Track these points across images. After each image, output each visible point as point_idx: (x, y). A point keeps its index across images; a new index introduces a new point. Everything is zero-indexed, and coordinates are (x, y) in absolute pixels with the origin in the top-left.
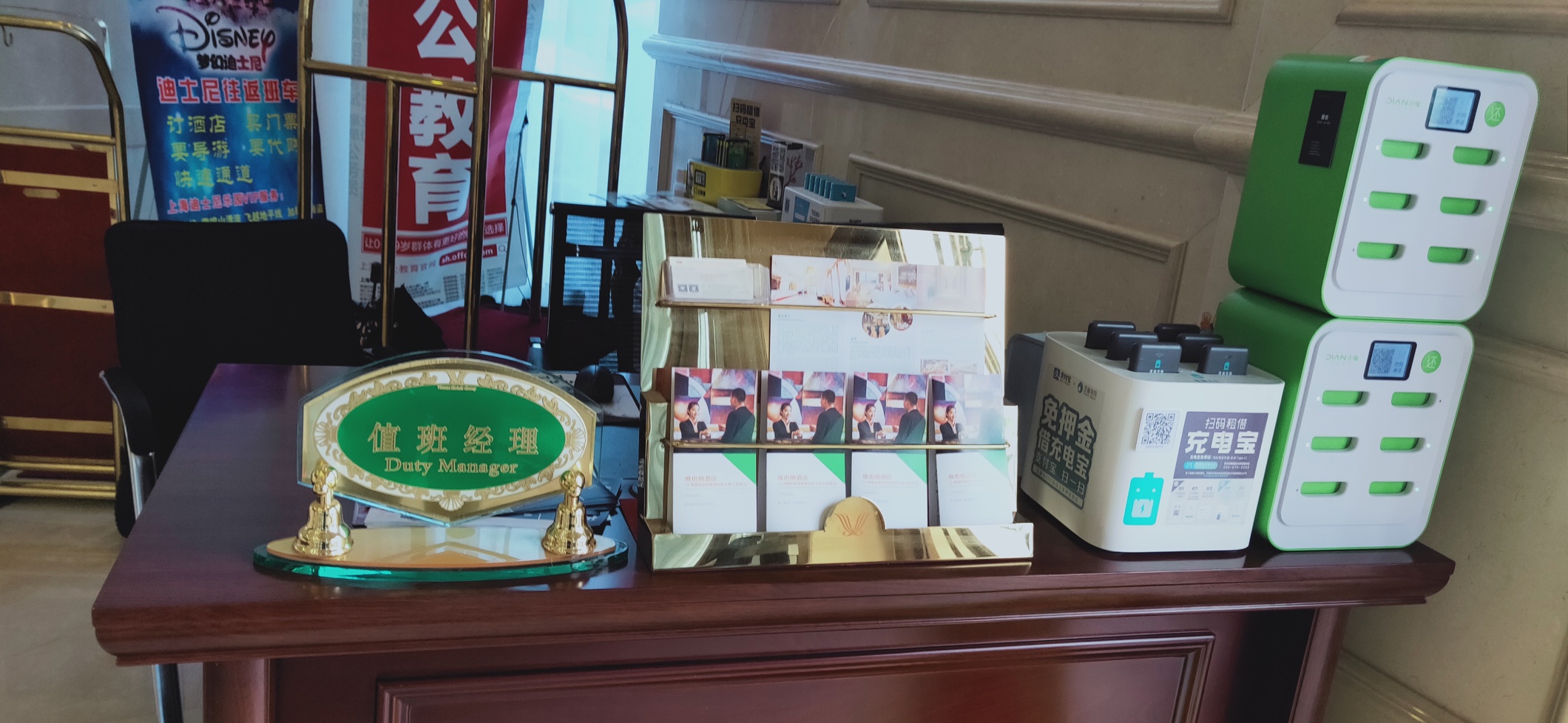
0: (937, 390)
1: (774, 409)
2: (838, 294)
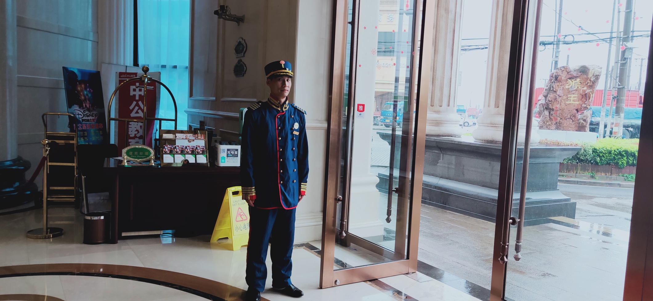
0: (196, 148)
1: (175, 150)
2: (184, 138)
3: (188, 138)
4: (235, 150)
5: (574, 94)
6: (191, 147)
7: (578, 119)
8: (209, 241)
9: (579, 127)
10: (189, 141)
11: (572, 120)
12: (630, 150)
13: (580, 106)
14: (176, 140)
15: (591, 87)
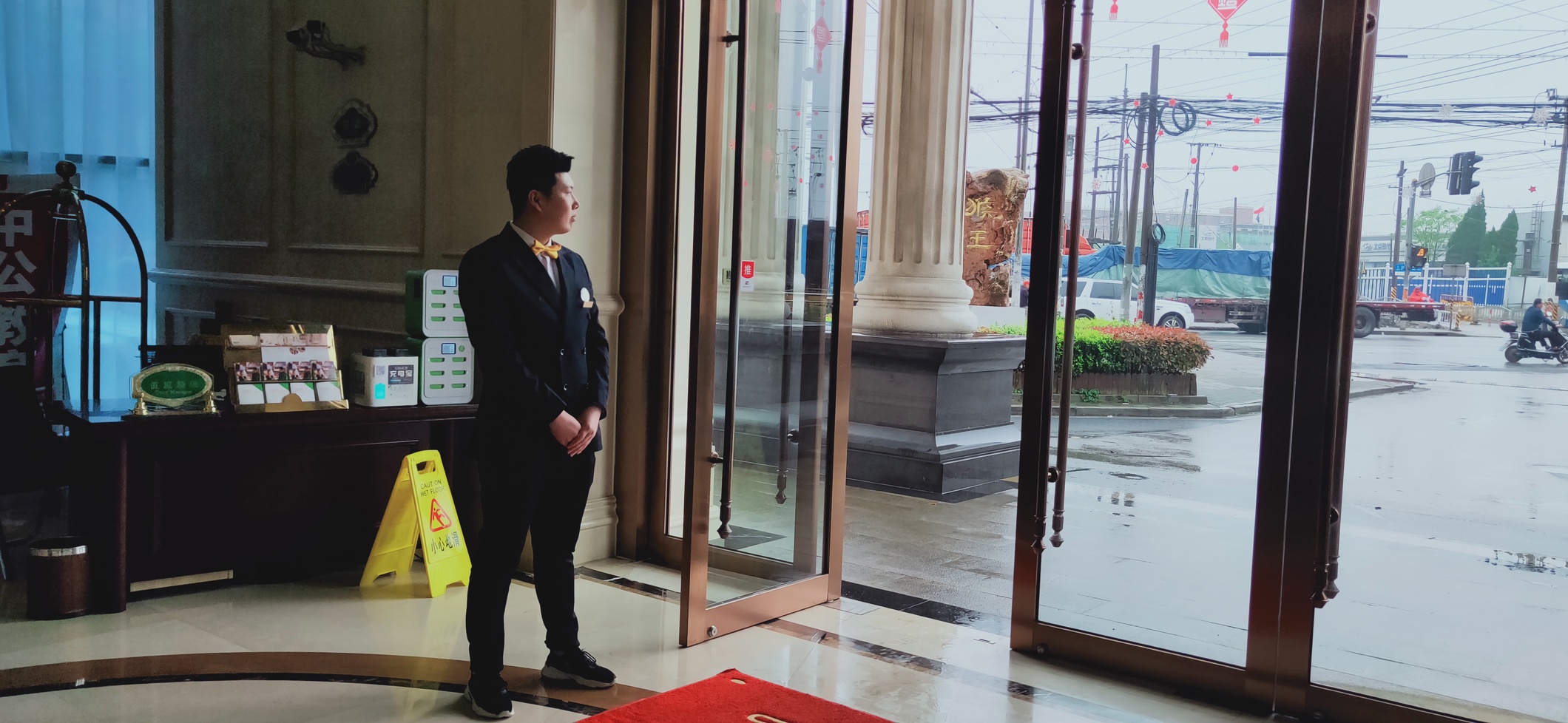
0: (314, 366)
1: (266, 372)
2: (281, 343)
3: (288, 344)
4: (406, 368)
5: (980, 228)
6: (303, 365)
7: (990, 280)
8: (357, 583)
9: (992, 296)
10: (294, 351)
11: (978, 284)
12: (1088, 341)
13: (993, 254)
14: (262, 348)
15: (1011, 214)
